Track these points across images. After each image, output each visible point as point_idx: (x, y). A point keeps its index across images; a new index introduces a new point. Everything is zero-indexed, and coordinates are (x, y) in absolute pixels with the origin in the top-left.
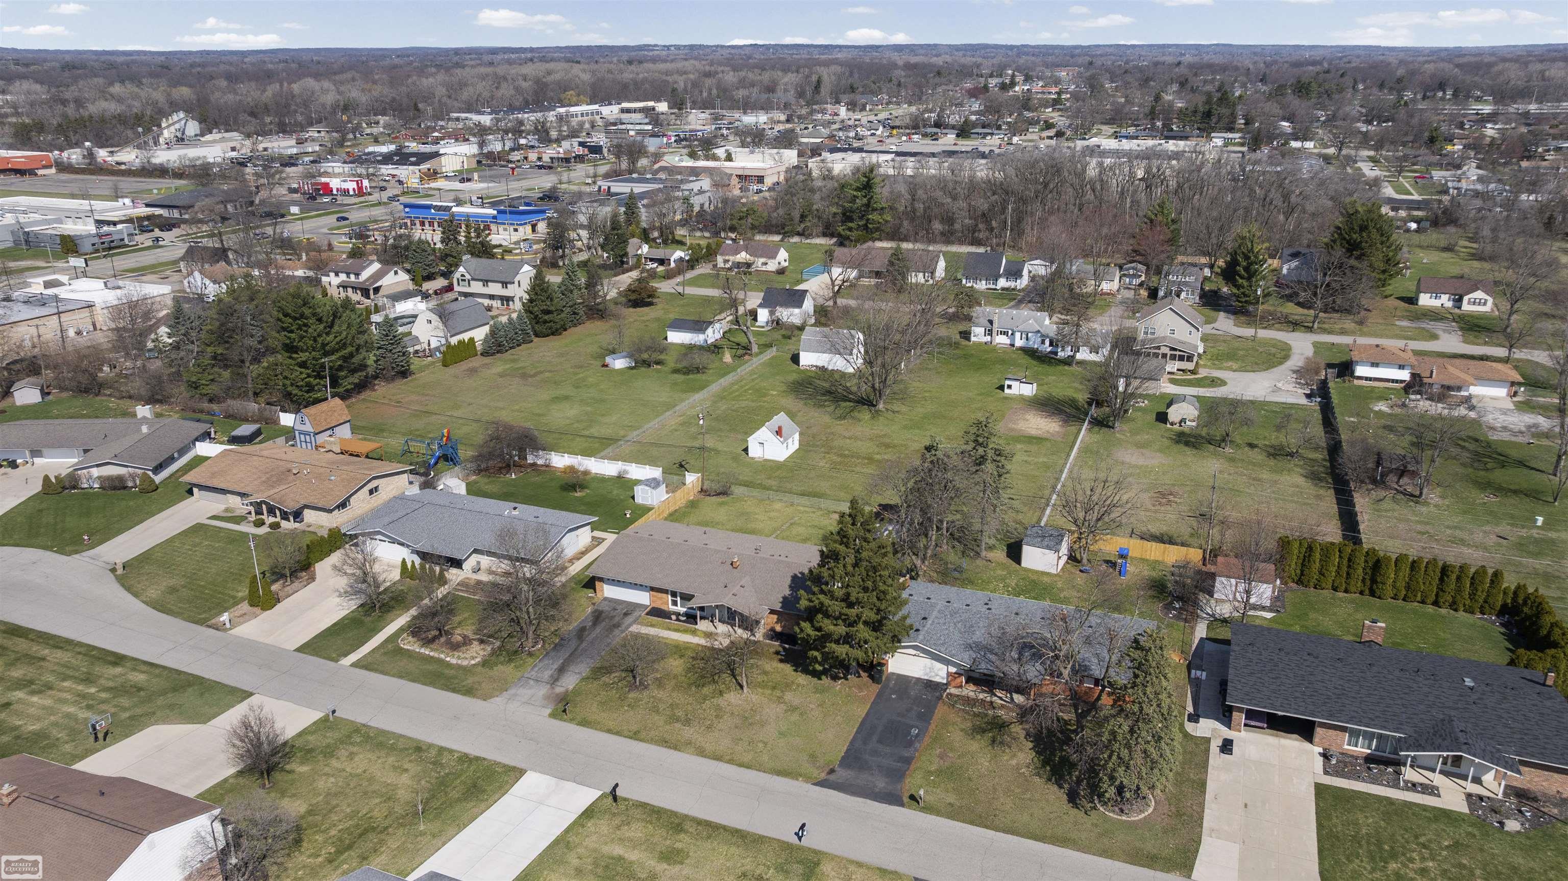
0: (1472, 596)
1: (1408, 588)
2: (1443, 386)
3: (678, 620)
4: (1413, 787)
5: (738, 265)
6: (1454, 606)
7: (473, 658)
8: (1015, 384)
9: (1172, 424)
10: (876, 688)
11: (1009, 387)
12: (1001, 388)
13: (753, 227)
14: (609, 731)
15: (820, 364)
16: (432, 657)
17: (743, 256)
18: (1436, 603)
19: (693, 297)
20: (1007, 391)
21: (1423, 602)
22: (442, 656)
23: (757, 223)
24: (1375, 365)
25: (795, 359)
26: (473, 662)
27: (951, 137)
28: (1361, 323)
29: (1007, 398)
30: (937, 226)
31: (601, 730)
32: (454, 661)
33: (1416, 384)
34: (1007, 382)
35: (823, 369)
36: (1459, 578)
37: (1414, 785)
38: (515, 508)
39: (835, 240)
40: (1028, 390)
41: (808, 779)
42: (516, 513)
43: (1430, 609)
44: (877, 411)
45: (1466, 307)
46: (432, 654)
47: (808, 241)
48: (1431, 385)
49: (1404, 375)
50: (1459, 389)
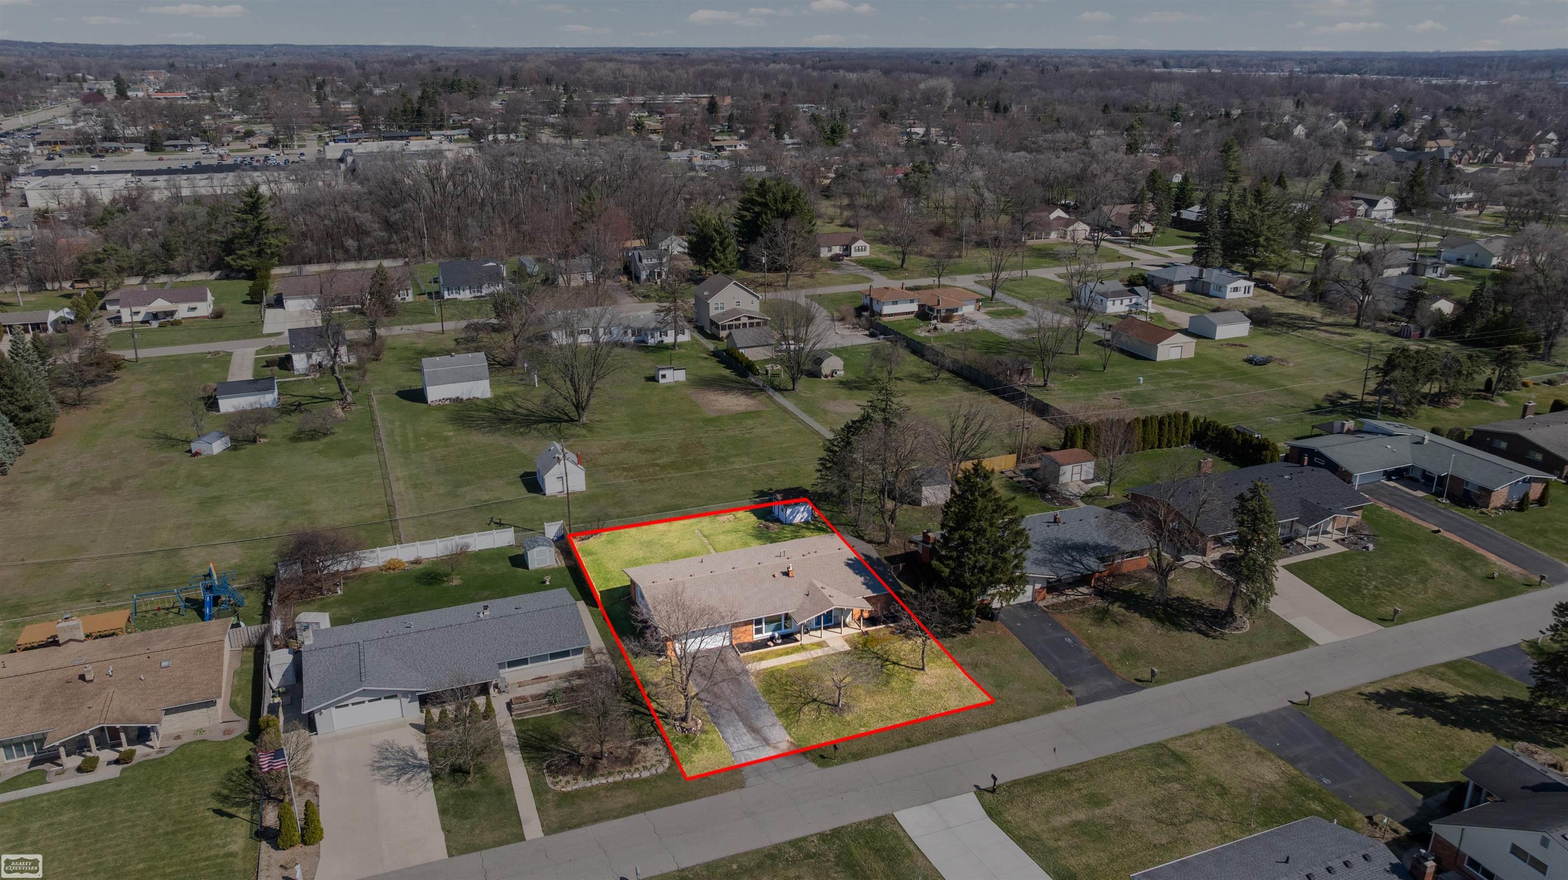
0: (1177, 433)
1: (1144, 440)
2: (947, 310)
3: (776, 645)
4: (1315, 547)
5: (155, 316)
6: (1169, 445)
7: (661, 762)
8: (669, 373)
9: (826, 376)
10: (998, 623)
11: (664, 376)
12: (653, 379)
13: (120, 270)
14: (887, 751)
15: (454, 396)
16: (615, 783)
17: (160, 305)
18: (1159, 446)
20: (662, 381)
21: (1152, 448)
22: (628, 776)
23: (125, 265)
24: (895, 303)
25: (418, 396)
26: (667, 765)
29: (669, 387)
31: (879, 754)
32: (646, 774)
33: (924, 314)
34: (661, 373)
35: (458, 400)
36: (1170, 424)
37: (1315, 546)
38: (486, 608)
39: (217, 274)
40: (680, 376)
41: (1070, 704)
42: (487, 613)
43: (1159, 451)
44: (584, 425)
46: (611, 780)
48: (939, 311)
49: (914, 307)
50: (956, 310)
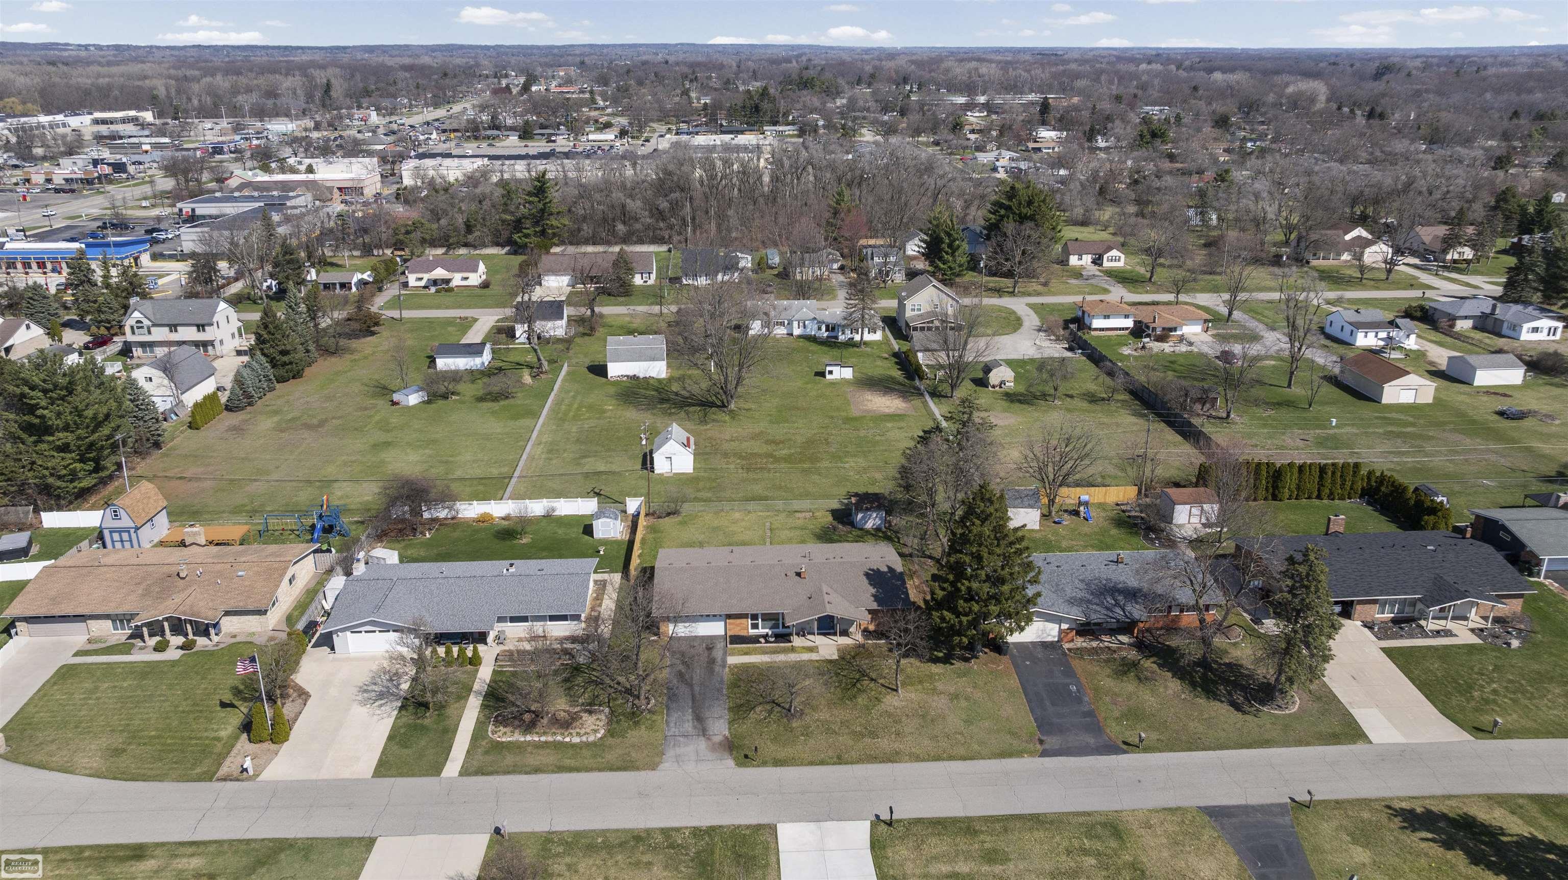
0: (1343, 485)
1: (1298, 488)
2: (1164, 329)
3: (767, 642)
4: (1437, 633)
5: (435, 282)
6: (1331, 497)
7: (596, 731)
8: (836, 370)
9: (994, 387)
10: (1005, 659)
11: (831, 372)
12: (822, 374)
13: (423, 241)
14: (812, 763)
15: (631, 373)
16: (546, 742)
17: (440, 273)
18: (1319, 497)
19: (412, 321)
20: (828, 377)
21: (1309, 498)
22: (559, 738)
23: (427, 237)
24: (1107, 317)
25: (600, 370)
26: (599, 735)
27: (514, 139)
28: (1045, 284)
29: (833, 384)
30: (621, 228)
31: (802, 764)
32: (576, 740)
33: (1139, 331)
34: (828, 368)
35: (635, 378)
36: (1333, 473)
37: (1438, 632)
38: (511, 565)
39: (507, 248)
40: (847, 373)
41: (1032, 754)
42: (512, 570)
43: (1317, 502)
44: (732, 411)
45: (1106, 264)
46: (543, 739)
47: (478, 252)
48: (1154, 329)
49: (1129, 323)
50: (1175, 329)
